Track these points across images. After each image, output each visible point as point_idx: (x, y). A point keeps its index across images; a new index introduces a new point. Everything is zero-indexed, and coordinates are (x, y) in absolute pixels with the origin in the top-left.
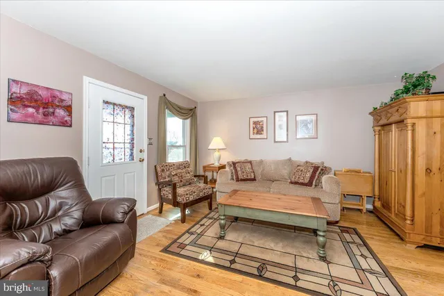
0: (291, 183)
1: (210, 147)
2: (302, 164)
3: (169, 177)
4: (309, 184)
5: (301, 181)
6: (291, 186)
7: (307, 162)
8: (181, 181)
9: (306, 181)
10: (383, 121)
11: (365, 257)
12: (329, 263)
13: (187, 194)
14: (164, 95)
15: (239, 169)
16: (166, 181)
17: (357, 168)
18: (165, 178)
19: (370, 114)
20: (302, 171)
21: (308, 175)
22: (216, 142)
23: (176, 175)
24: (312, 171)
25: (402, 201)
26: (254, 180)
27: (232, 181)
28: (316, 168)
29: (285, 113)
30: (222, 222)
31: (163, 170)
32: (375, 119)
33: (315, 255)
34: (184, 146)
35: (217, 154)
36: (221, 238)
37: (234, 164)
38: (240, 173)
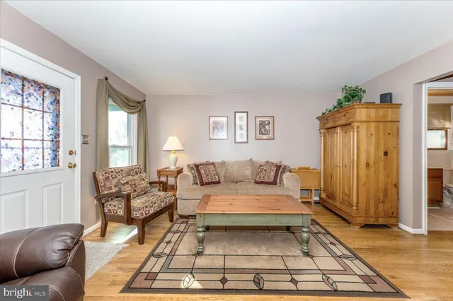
0: (257, 183)
1: (165, 148)
2: (263, 163)
3: (115, 186)
4: (274, 183)
5: (266, 180)
6: (257, 185)
7: (268, 162)
8: (135, 191)
9: (272, 180)
10: (330, 125)
11: (334, 245)
12: (312, 257)
13: (146, 207)
14: (106, 79)
15: (202, 172)
16: (112, 193)
17: (306, 166)
18: (111, 188)
19: (317, 118)
20: (265, 170)
21: (272, 174)
22: (172, 143)
23: (127, 183)
24: (275, 169)
25: (346, 191)
26: (219, 182)
27: (195, 186)
28: (278, 167)
29: (246, 114)
30: (201, 235)
31: (107, 179)
32: (321, 124)
33: (298, 252)
34: (129, 147)
35: (173, 156)
36: (199, 254)
37: (197, 166)
38: (204, 176)
